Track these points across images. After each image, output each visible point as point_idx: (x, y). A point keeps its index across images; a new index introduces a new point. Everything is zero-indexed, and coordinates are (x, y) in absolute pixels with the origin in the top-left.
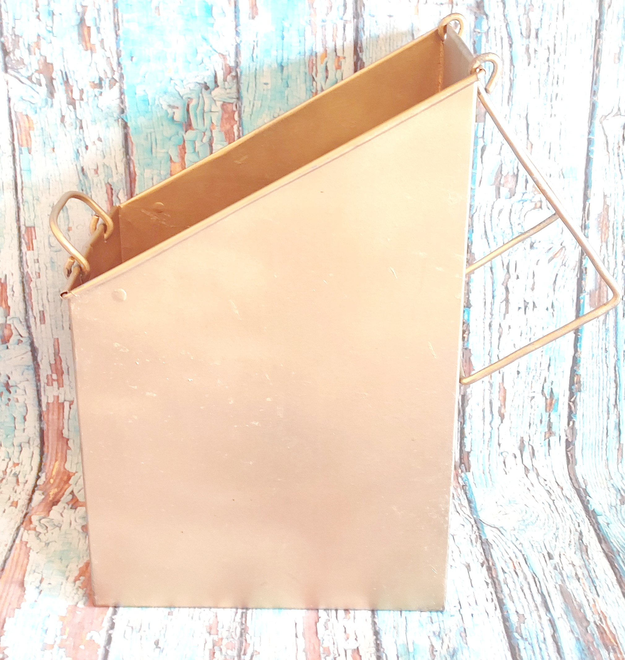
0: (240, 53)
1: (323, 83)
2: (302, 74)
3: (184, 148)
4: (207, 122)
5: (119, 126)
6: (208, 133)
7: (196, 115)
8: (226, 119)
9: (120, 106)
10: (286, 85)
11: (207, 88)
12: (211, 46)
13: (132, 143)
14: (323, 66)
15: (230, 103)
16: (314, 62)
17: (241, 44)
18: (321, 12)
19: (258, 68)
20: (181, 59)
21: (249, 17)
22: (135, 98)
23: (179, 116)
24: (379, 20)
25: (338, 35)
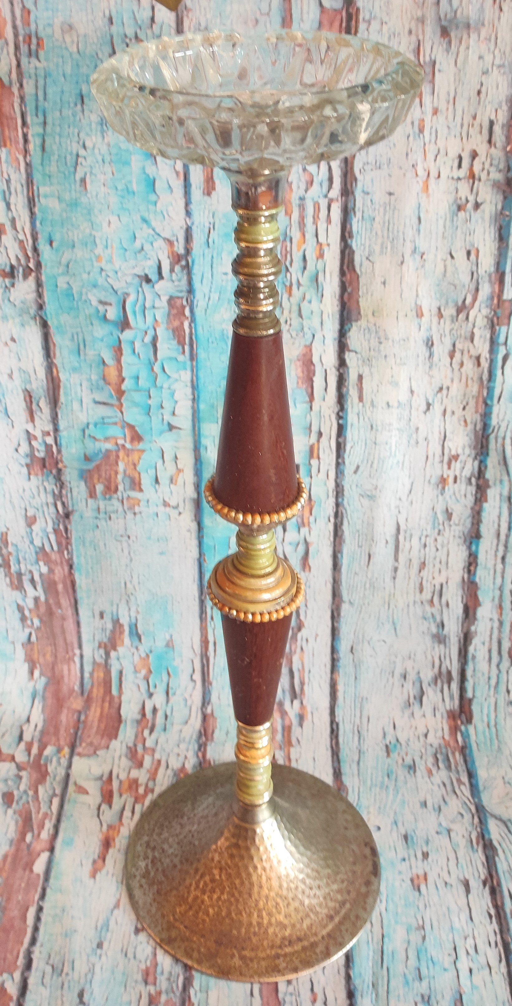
0: (192, 238)
1: (299, 275)
3: (120, 350)
4: (149, 319)
5: (36, 324)
6: (151, 332)
7: (135, 313)
8: (174, 315)
9: (37, 301)
11: (148, 280)
12: (154, 230)
13: (54, 344)
14: (300, 254)
15: (178, 298)
16: (288, 249)
17: (194, 228)
18: (299, 187)
19: (215, 255)
20: (115, 246)
21: (204, 193)
22: (56, 291)
23: (113, 313)
24: (376, 199)
25: (320, 216)
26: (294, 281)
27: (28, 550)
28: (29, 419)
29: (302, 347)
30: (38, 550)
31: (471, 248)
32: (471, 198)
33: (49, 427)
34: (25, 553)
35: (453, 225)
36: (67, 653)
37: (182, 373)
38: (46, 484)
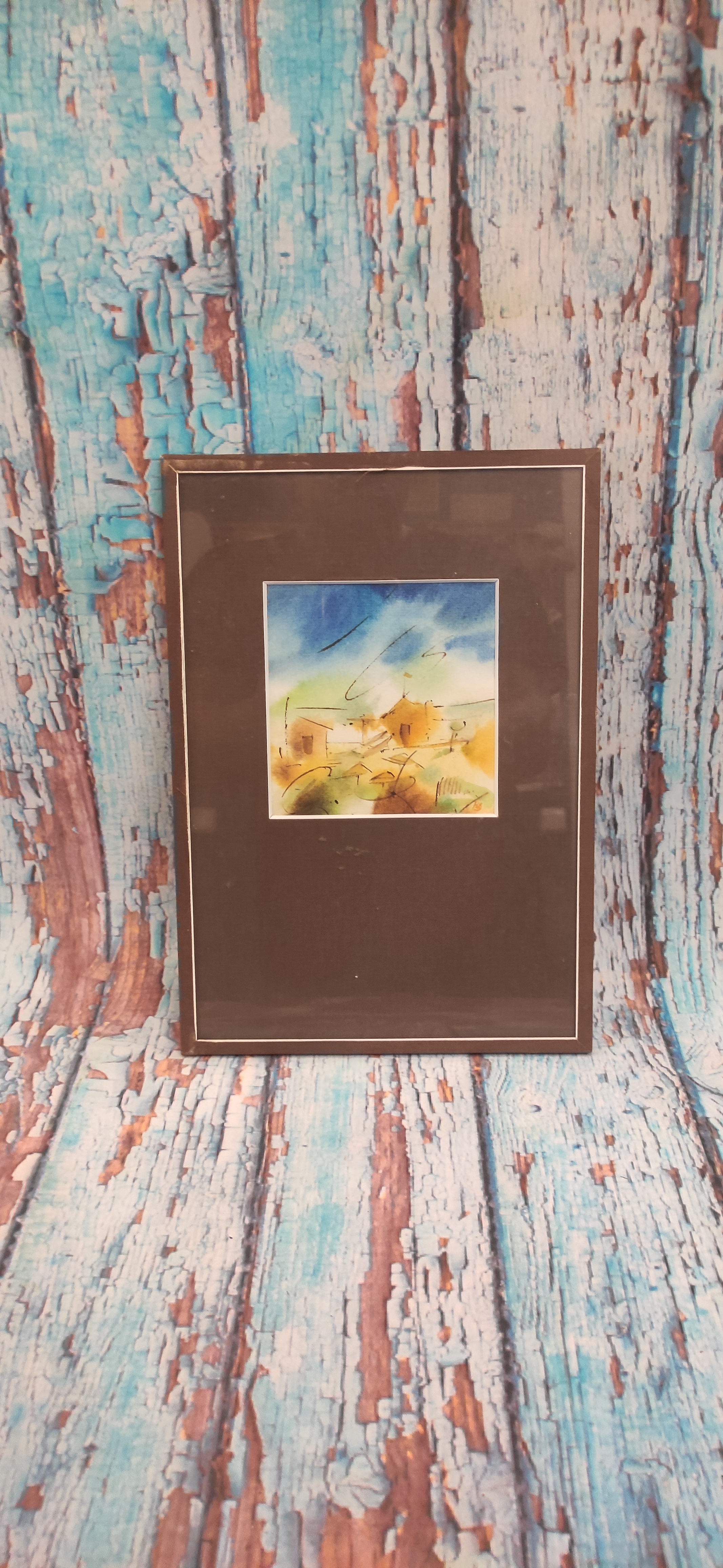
0: (233, 193)
1: (393, 254)
2: (353, 235)
3: (138, 389)
4: (178, 335)
5: (15, 346)
6: (181, 358)
7: (155, 323)
8: (213, 328)
9: (13, 306)
10: (322, 258)
11: (172, 267)
12: (177, 180)
13: (42, 380)
14: (393, 217)
15: (218, 296)
16: (375, 210)
17: (236, 174)
18: (386, 103)
19: (268, 223)
20: (121, 209)
21: (248, 116)
22: (39, 287)
23: (123, 325)
24: (498, 118)
25: (419, 151)
26: (386, 266)
27: (23, 732)
28: (12, 510)
29: (401, 375)
30: (37, 730)
31: (639, 198)
32: (636, 113)
33: (41, 524)
34: (20, 736)
35: (611, 159)
36: (88, 899)
37: (230, 427)
38: (42, 620)
